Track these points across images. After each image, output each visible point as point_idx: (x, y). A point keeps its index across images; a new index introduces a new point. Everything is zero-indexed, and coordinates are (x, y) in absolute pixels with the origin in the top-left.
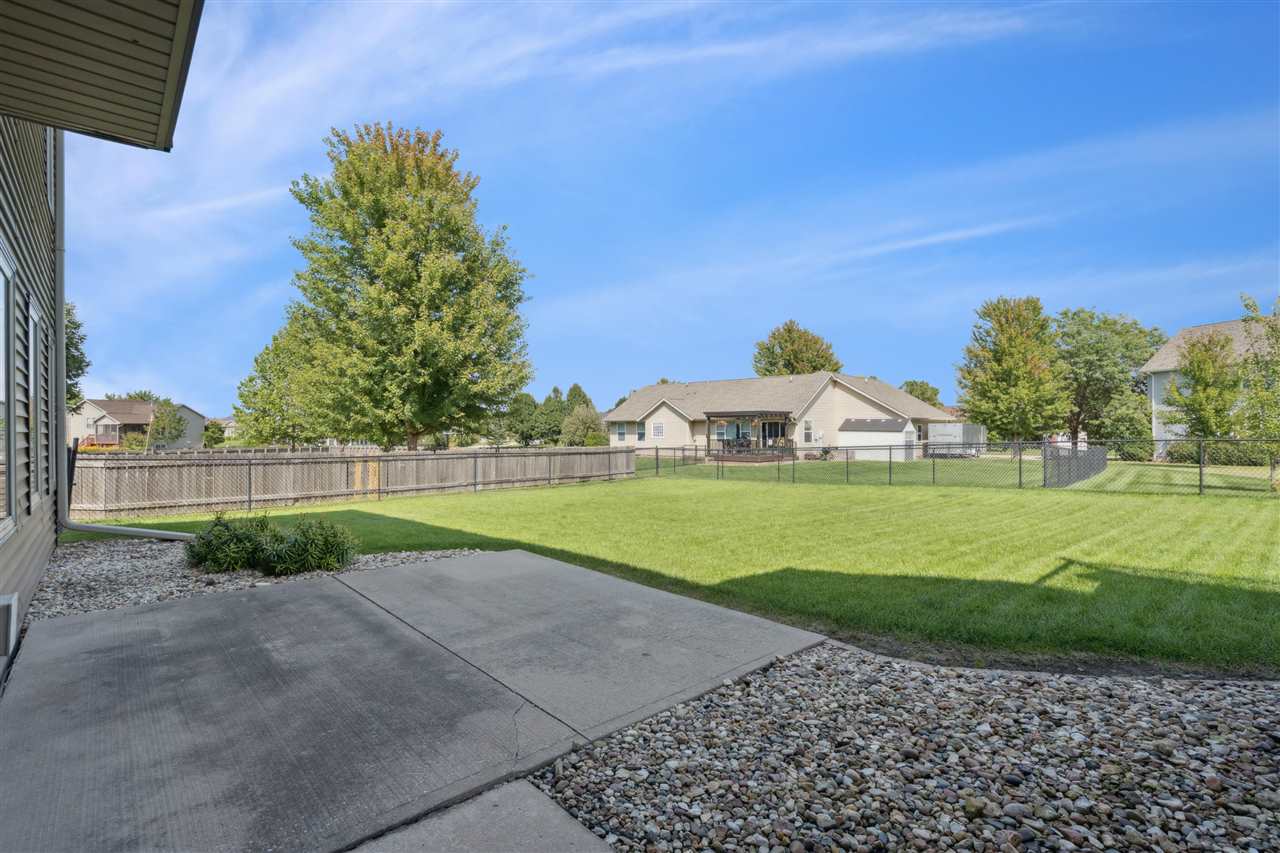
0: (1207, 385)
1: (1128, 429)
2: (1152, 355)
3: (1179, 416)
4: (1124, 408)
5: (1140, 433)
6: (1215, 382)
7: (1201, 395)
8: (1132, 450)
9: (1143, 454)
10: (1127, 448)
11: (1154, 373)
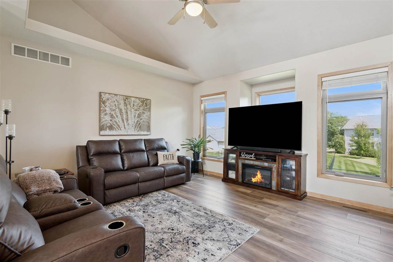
0: (362, 137)
1: (339, 145)
2: (345, 124)
3: (354, 144)
4: (338, 139)
5: (342, 146)
6: (364, 136)
7: (360, 139)
8: (339, 151)
9: (343, 152)
10: (339, 150)
11: (346, 129)
